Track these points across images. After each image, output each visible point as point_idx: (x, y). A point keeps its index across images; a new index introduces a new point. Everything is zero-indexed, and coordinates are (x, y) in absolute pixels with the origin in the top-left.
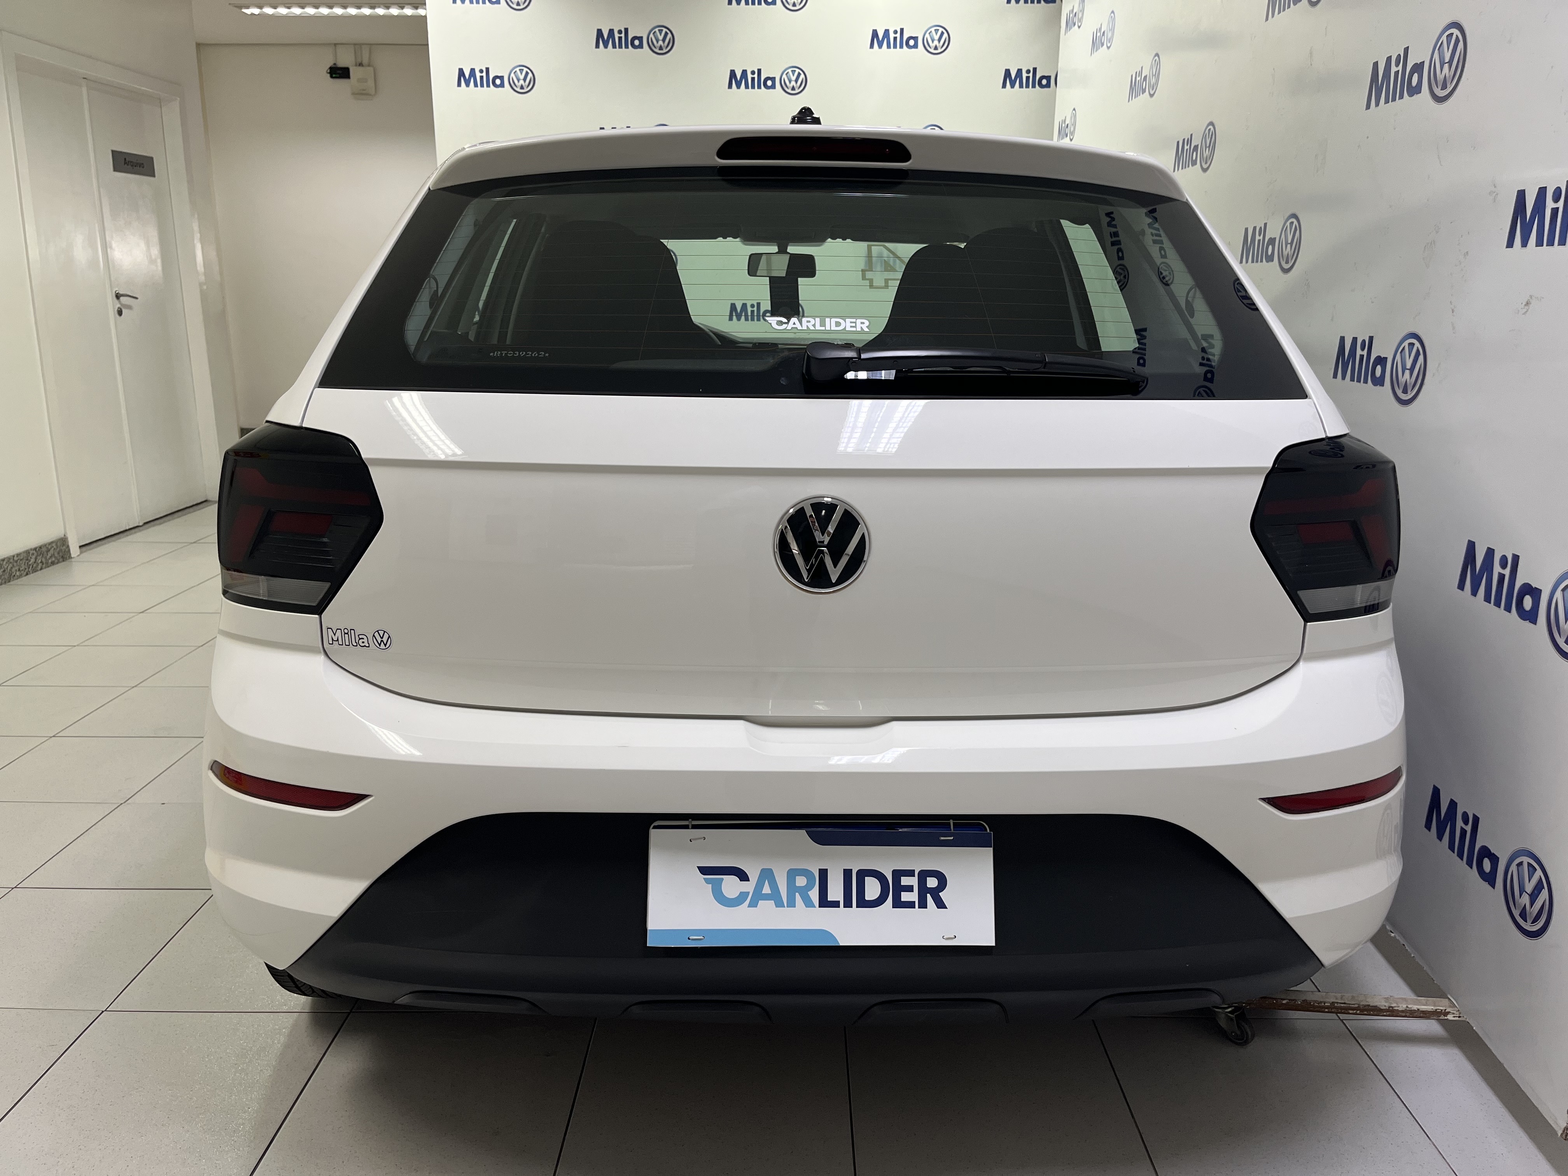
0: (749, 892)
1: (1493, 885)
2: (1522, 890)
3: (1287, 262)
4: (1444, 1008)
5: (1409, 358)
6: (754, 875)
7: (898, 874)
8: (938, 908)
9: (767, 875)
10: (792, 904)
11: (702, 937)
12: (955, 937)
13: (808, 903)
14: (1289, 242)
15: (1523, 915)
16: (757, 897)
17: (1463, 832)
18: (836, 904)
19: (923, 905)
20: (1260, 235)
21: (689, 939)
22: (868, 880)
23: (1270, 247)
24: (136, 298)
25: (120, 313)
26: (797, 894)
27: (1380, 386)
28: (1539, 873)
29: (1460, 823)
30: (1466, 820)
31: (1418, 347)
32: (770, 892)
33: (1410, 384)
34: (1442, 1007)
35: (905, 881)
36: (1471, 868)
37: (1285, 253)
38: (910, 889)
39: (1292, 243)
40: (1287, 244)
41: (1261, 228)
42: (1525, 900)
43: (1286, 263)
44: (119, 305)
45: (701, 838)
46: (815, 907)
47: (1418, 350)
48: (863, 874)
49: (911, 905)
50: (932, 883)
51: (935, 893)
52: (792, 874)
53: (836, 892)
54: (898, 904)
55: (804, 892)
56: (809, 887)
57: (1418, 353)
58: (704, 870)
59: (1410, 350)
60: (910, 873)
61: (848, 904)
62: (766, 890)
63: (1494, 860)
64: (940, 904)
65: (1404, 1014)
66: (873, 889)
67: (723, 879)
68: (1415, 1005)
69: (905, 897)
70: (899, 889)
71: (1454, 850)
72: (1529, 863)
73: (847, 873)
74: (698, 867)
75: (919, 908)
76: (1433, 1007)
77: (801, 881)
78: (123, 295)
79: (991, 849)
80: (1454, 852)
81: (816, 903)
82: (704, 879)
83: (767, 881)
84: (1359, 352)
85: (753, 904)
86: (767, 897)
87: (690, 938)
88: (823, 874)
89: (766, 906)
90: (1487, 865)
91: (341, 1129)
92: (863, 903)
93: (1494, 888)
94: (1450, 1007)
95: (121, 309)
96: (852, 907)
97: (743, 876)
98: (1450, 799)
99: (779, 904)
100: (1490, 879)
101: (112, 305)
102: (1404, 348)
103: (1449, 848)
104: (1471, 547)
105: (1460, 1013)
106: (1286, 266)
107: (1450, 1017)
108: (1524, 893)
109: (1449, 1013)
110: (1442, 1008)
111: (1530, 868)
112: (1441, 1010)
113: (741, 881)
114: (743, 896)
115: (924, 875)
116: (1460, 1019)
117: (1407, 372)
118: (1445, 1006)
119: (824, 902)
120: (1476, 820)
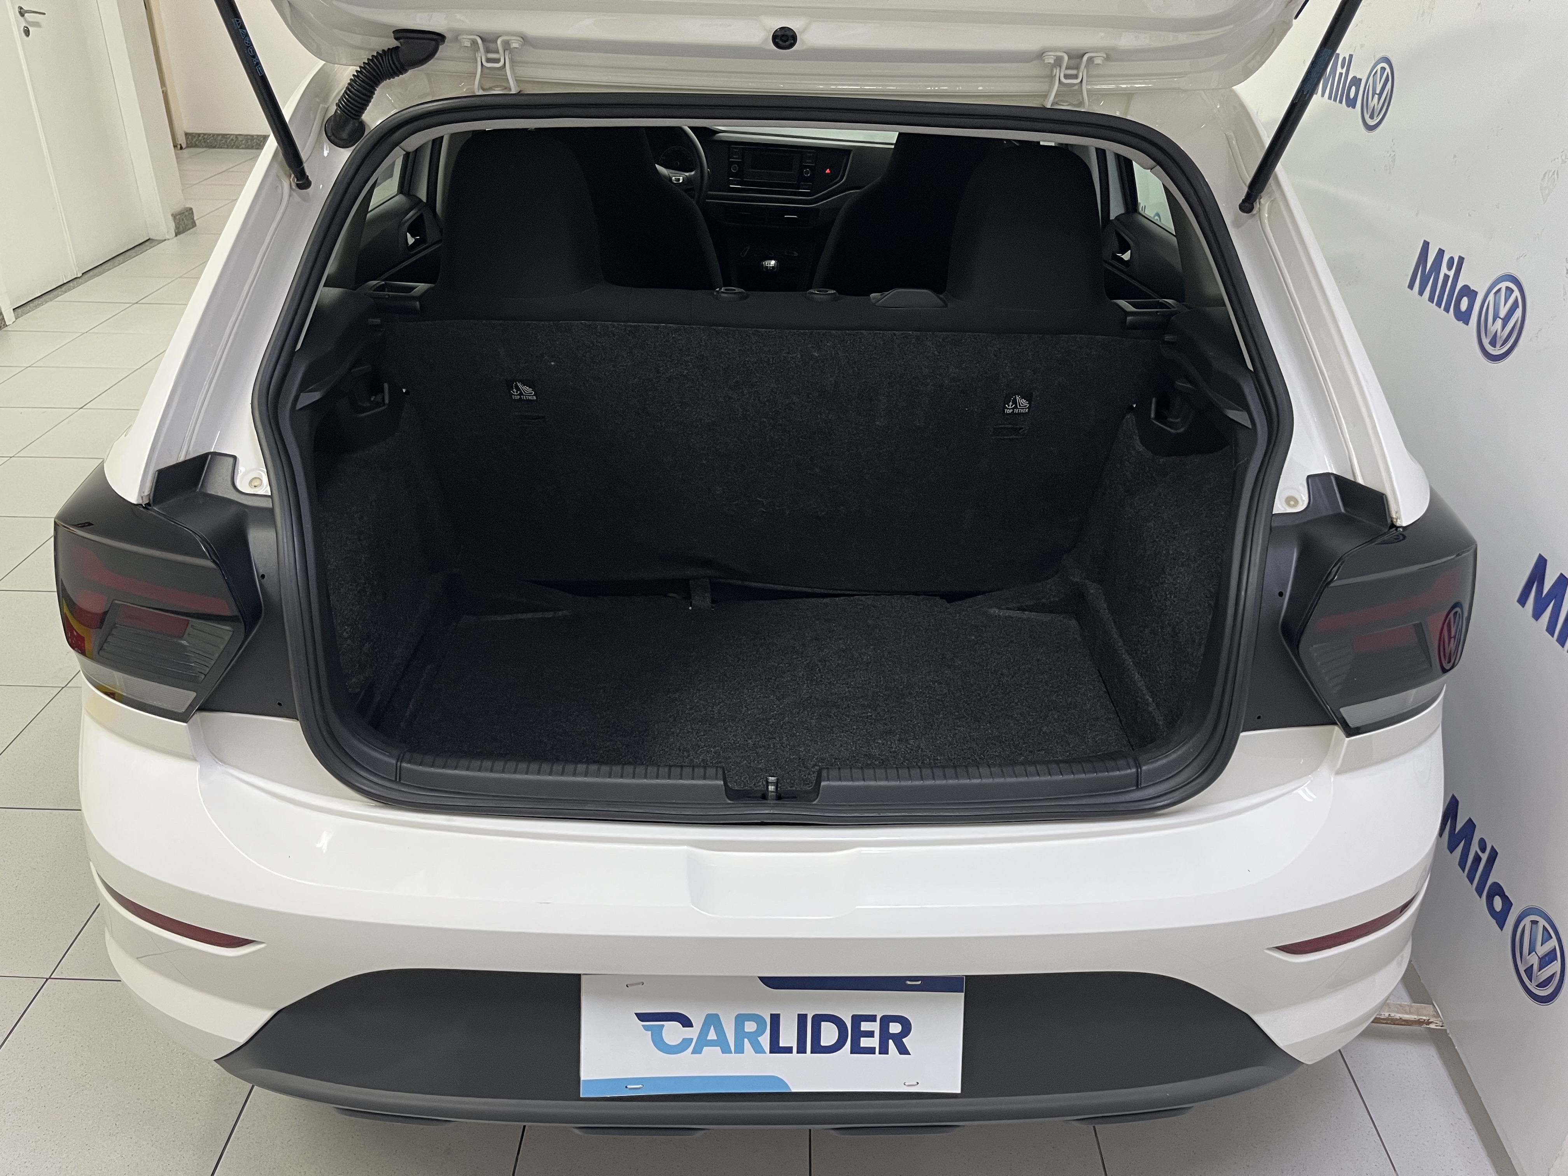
0: (692, 1039)
1: (1501, 926)
2: (1532, 950)
3: (1372, 117)
4: (1428, 1018)
5: (1505, 305)
6: (698, 1022)
7: (857, 1020)
8: (900, 1054)
9: (712, 1020)
10: (740, 1049)
11: (641, 1086)
12: (918, 1083)
13: (758, 1049)
14: (1378, 92)
15: (1529, 971)
16: (702, 1043)
17: (1478, 859)
18: (789, 1050)
19: (884, 1050)
20: (1342, 67)
21: (626, 1087)
22: (824, 1024)
23: (1353, 88)
24: (44, 14)
25: (27, 32)
26: (746, 1040)
27: (1464, 322)
28: (1553, 942)
29: (1475, 847)
30: (1483, 845)
31: (1517, 297)
32: (716, 1038)
33: (1500, 338)
34: (1426, 1016)
35: (865, 1026)
36: (1480, 896)
37: (1371, 105)
38: (870, 1034)
39: (1380, 95)
40: (1374, 93)
41: (1345, 58)
42: (1534, 960)
43: (1370, 117)
44: (24, 24)
45: (639, 984)
46: (765, 1053)
47: (1516, 300)
48: (818, 1019)
49: (871, 1051)
50: (895, 1028)
51: (898, 1040)
52: (740, 1020)
53: (788, 1038)
54: (856, 1049)
55: (754, 1038)
56: (760, 1032)
57: (1515, 305)
58: (642, 1017)
59: (1507, 296)
60: (872, 1018)
61: (801, 1050)
62: (712, 1035)
63: (1507, 904)
64: (903, 1050)
65: (1385, 1022)
66: (829, 1034)
67: (663, 1026)
68: (1398, 1013)
69: (865, 1042)
70: (858, 1034)
71: (1465, 868)
72: (1544, 928)
73: (802, 1018)
74: (636, 1014)
75: (880, 1053)
76: (1416, 1017)
77: (750, 1027)
78: (27, 12)
79: (963, 994)
80: (1464, 871)
81: (767, 1049)
82: (643, 1025)
83: (712, 1027)
84: (1444, 270)
85: (697, 1051)
86: (712, 1043)
87: (628, 1086)
88: (775, 1019)
89: (712, 1053)
90: (1498, 903)
91: (290, 1143)
92: (818, 1048)
93: (1502, 930)
94: (1434, 1016)
95: (27, 27)
96: (806, 1053)
97: (686, 1022)
98: (1468, 818)
99: (726, 1050)
100: (1500, 919)
101: (16, 24)
102: (1499, 290)
103: (1460, 864)
104: (1541, 564)
105: (1443, 1023)
106: (1371, 123)
107: (1432, 1026)
108: (1534, 953)
109: (1431, 1022)
110: (1425, 1018)
111: (1545, 932)
112: (1425, 1020)
113: (683, 1027)
114: (686, 1042)
115: (886, 1021)
116: (1442, 1028)
117: (1499, 322)
118: (1428, 1015)
119: (776, 1048)
120: (1494, 855)
